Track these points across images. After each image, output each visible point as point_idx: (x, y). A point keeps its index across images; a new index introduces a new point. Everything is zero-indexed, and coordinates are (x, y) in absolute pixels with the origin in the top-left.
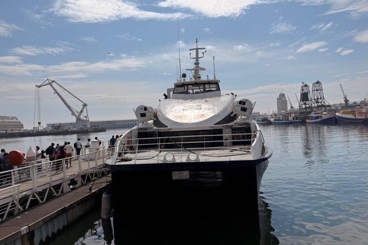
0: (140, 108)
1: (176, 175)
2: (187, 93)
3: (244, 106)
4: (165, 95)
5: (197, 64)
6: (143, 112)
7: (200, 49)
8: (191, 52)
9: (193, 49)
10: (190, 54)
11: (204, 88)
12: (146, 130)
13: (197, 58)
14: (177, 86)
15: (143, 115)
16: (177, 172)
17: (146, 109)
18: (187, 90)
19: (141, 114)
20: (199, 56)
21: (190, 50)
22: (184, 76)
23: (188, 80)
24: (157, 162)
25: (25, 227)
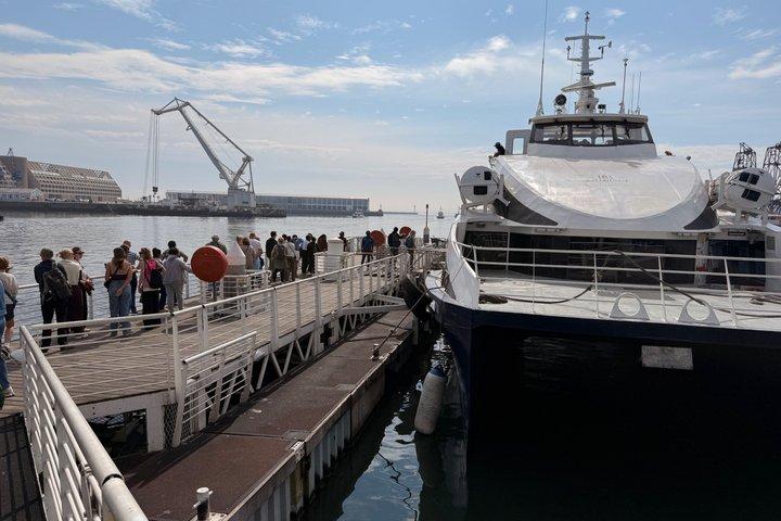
0: (474, 172)
1: (652, 357)
2: (570, 142)
3: (752, 187)
4: (498, 146)
5: (587, 73)
6: (482, 182)
7: (594, 38)
8: (571, 43)
9: (574, 38)
10: (569, 49)
11: (614, 135)
12: (483, 226)
13: (585, 60)
14: (540, 125)
15: (480, 190)
16: (656, 349)
17: (488, 175)
18: (571, 136)
19: (475, 187)
20: (590, 56)
21: (567, 39)
22: (561, 100)
23: (570, 110)
24: (596, 316)
25: (299, 445)
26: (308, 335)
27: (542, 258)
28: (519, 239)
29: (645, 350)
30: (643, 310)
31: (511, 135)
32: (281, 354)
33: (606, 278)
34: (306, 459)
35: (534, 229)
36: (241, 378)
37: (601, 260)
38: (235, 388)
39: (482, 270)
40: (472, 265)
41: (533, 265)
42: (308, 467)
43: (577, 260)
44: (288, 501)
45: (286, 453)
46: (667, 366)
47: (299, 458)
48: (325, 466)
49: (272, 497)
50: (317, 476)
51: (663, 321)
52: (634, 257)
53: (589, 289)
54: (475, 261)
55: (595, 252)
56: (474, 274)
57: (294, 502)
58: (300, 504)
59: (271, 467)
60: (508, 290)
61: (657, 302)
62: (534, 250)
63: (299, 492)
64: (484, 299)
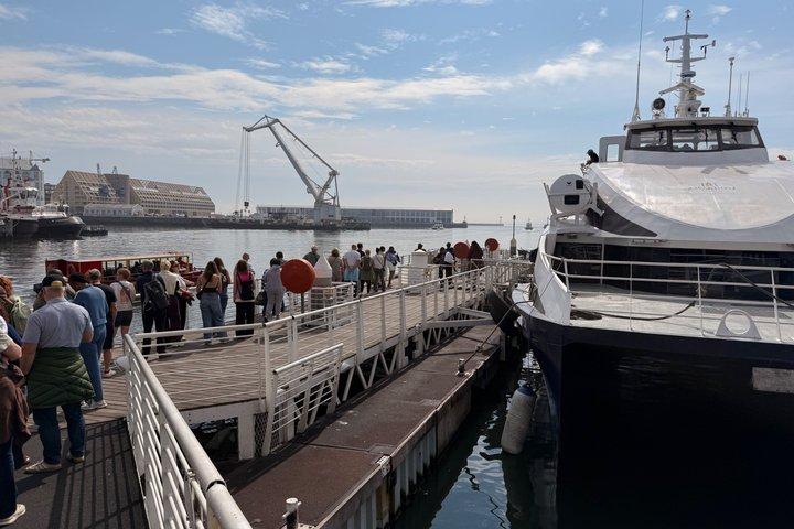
0: (565, 181)
1: (766, 380)
2: (670, 148)
4: (591, 153)
5: (688, 75)
6: (573, 191)
7: (696, 37)
9: (673, 39)
10: (667, 50)
11: (719, 139)
12: (575, 237)
13: (686, 60)
14: (636, 131)
15: (571, 200)
17: (580, 184)
18: (670, 141)
19: (566, 197)
20: (692, 57)
21: (666, 40)
22: (659, 104)
23: (669, 114)
24: (699, 334)
25: (385, 459)
26: (393, 349)
27: (639, 271)
28: (614, 251)
29: (757, 371)
30: (754, 328)
31: (605, 142)
32: (366, 366)
33: (711, 293)
34: (392, 475)
35: (630, 240)
36: (328, 389)
37: (705, 274)
38: (322, 399)
39: (573, 283)
40: (563, 279)
41: (631, 279)
42: (394, 483)
43: (679, 273)
44: (374, 515)
45: (372, 467)
46: (782, 390)
47: (385, 473)
48: (411, 482)
49: (358, 512)
50: (402, 492)
51: (778, 341)
52: (744, 271)
53: (692, 304)
54: (566, 275)
55: (698, 266)
56: (565, 288)
57: (380, 518)
58: (386, 519)
59: (357, 480)
60: (601, 305)
61: (769, 319)
62: (631, 263)
63: (385, 508)
64: (576, 314)
